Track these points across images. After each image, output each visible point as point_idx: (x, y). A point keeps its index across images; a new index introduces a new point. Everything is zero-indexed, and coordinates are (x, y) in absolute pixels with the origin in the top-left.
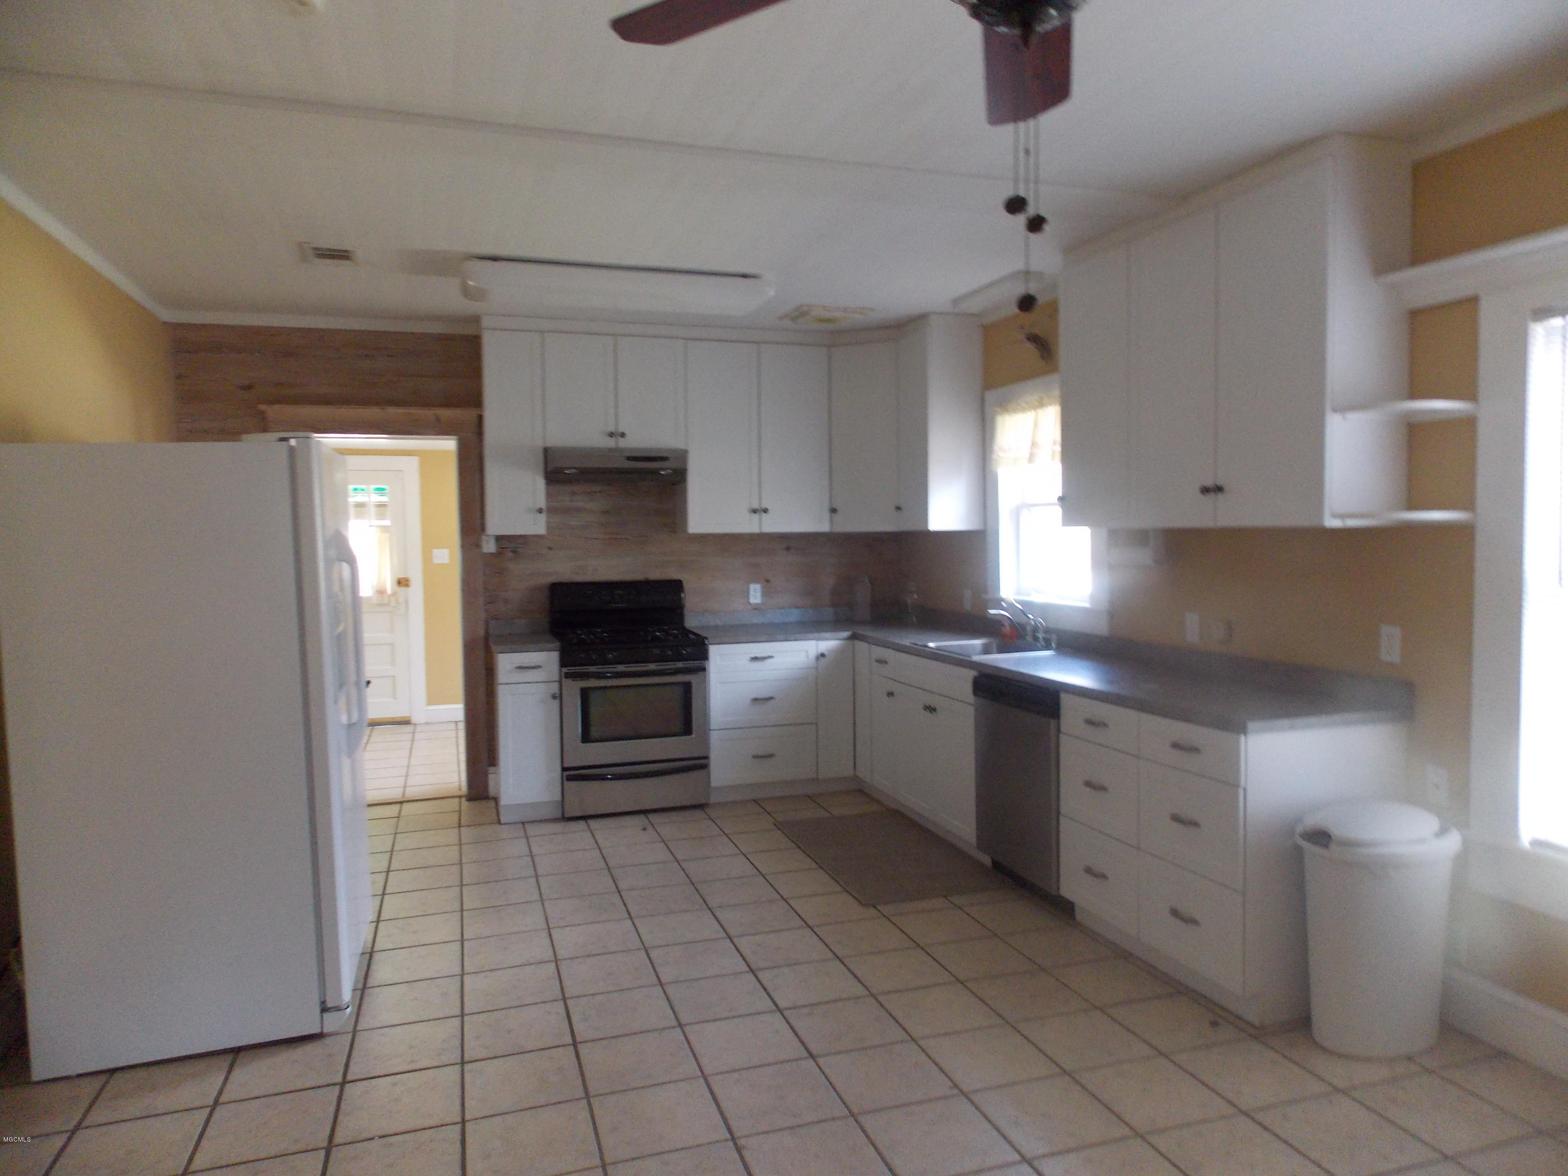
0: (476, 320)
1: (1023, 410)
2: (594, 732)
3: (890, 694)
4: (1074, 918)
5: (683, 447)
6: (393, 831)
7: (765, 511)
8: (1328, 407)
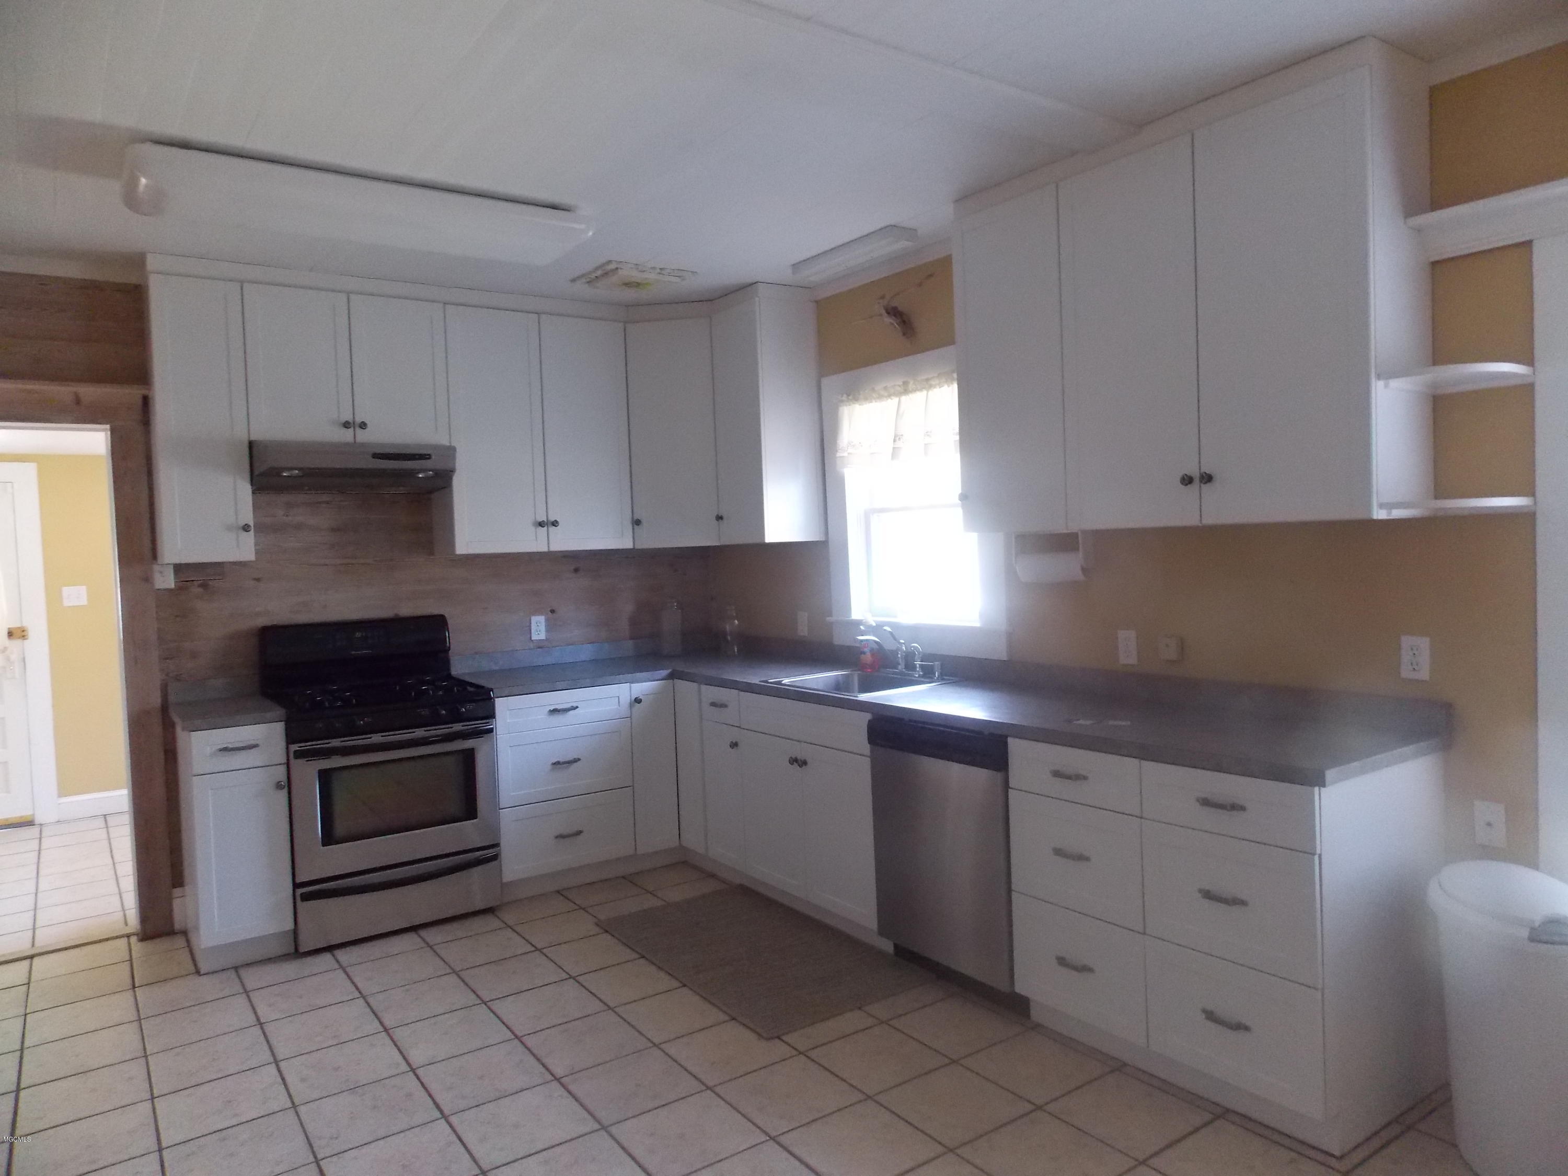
0: (137, 261)
1: (880, 397)
2: (340, 829)
3: (734, 745)
4: (1028, 1016)
5: (445, 442)
6: (22, 1011)
7: (555, 524)
8: (1373, 375)
